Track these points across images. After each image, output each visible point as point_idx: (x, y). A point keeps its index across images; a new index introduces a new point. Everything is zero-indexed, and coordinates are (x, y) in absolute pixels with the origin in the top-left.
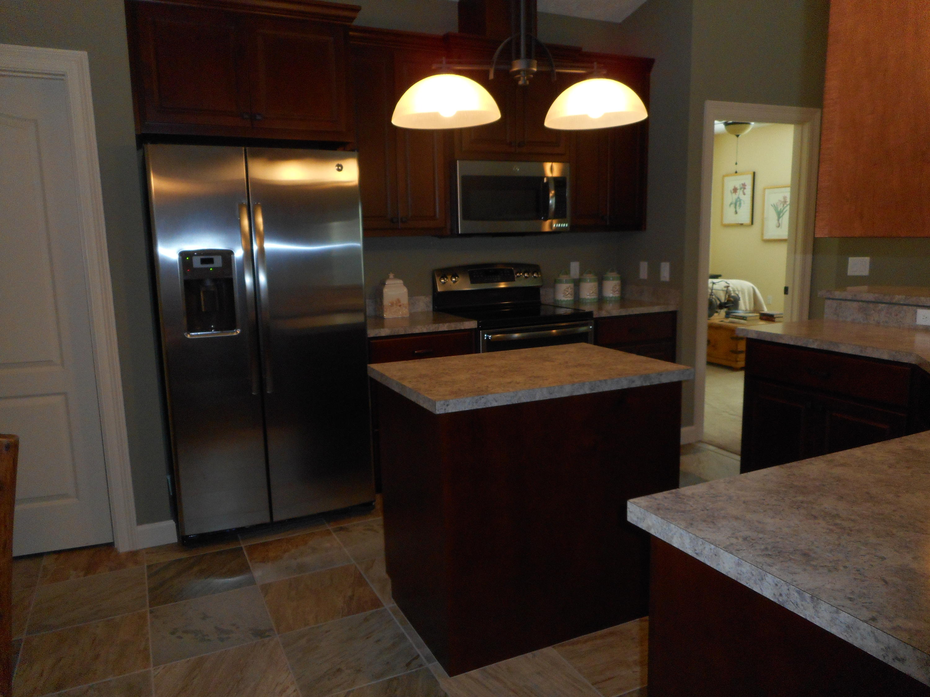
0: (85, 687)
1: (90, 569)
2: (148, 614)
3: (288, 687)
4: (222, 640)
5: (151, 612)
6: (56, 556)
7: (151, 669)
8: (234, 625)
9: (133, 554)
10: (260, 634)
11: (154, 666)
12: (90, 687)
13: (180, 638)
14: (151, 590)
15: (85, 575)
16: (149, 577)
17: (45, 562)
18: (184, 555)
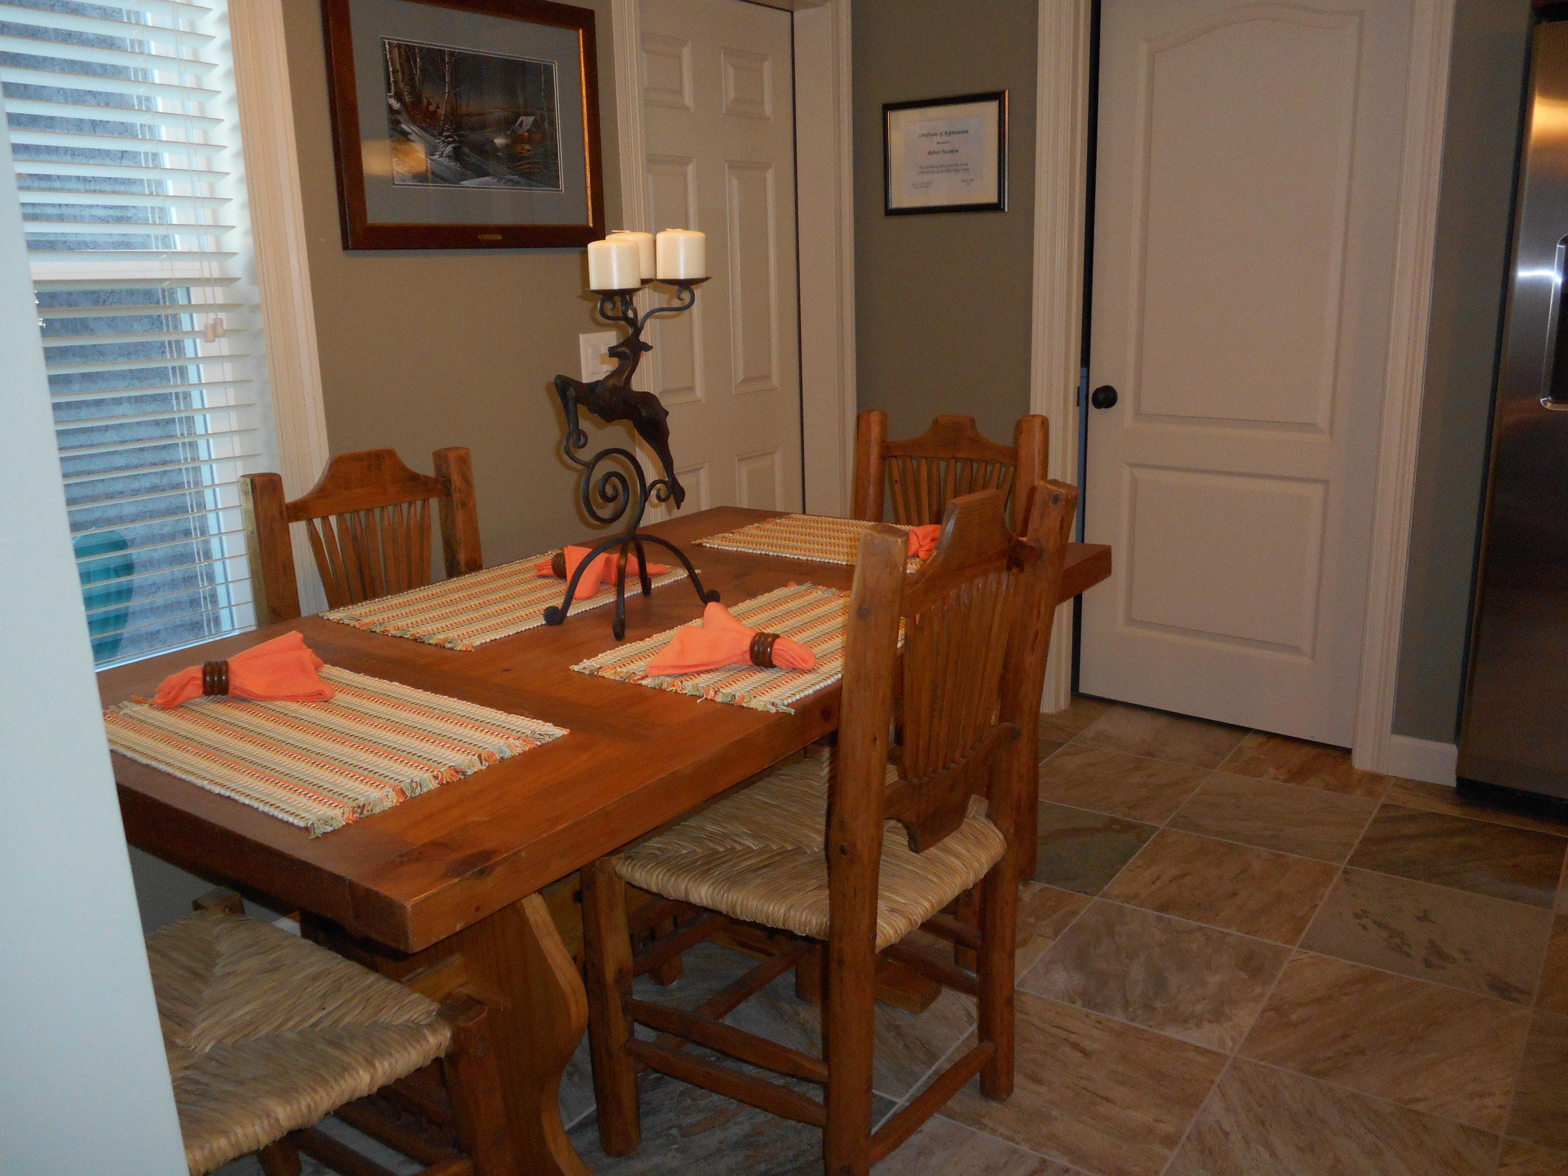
0: (1194, 924)
1: (1299, 775)
2: (1340, 873)
3: (1491, 1094)
4: (1428, 964)
5: (1345, 872)
6: (1262, 739)
7: (1295, 948)
8: (1464, 952)
9: (1376, 778)
10: (1503, 989)
11: (1301, 946)
12: (1200, 928)
13: (1364, 928)
14: (1365, 841)
15: (1285, 781)
16: (1375, 820)
17: (1248, 741)
18: (1456, 812)
